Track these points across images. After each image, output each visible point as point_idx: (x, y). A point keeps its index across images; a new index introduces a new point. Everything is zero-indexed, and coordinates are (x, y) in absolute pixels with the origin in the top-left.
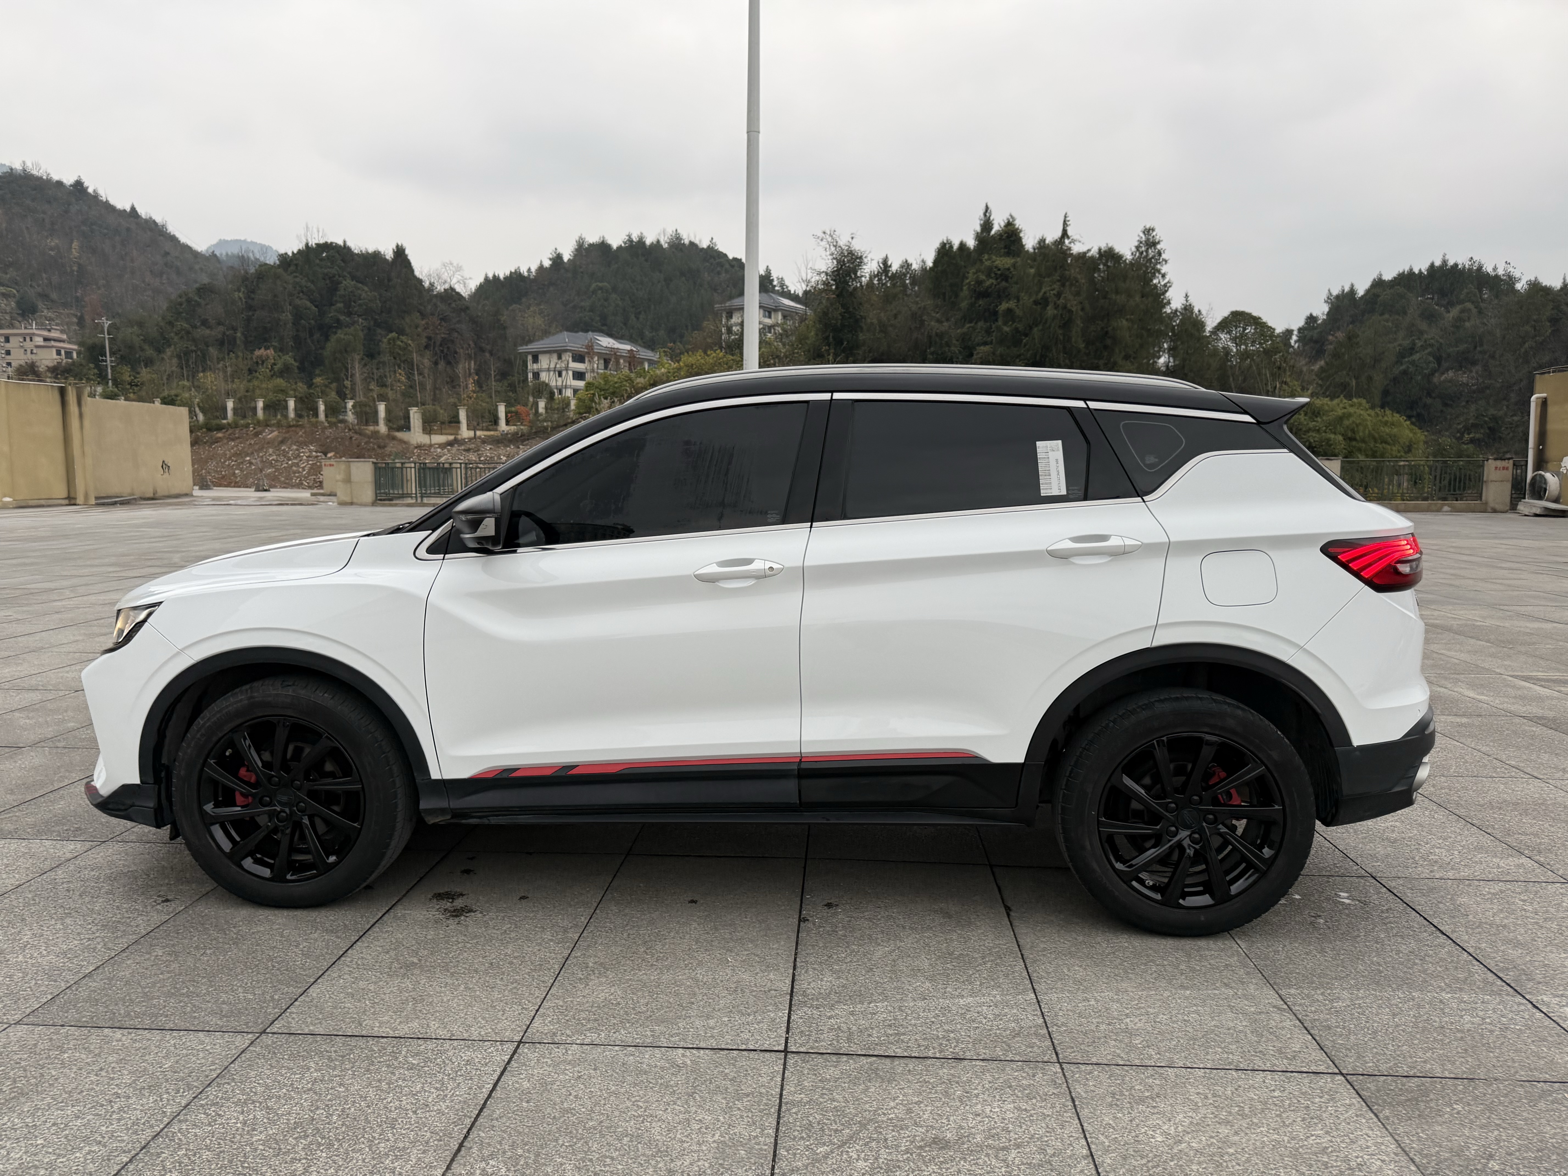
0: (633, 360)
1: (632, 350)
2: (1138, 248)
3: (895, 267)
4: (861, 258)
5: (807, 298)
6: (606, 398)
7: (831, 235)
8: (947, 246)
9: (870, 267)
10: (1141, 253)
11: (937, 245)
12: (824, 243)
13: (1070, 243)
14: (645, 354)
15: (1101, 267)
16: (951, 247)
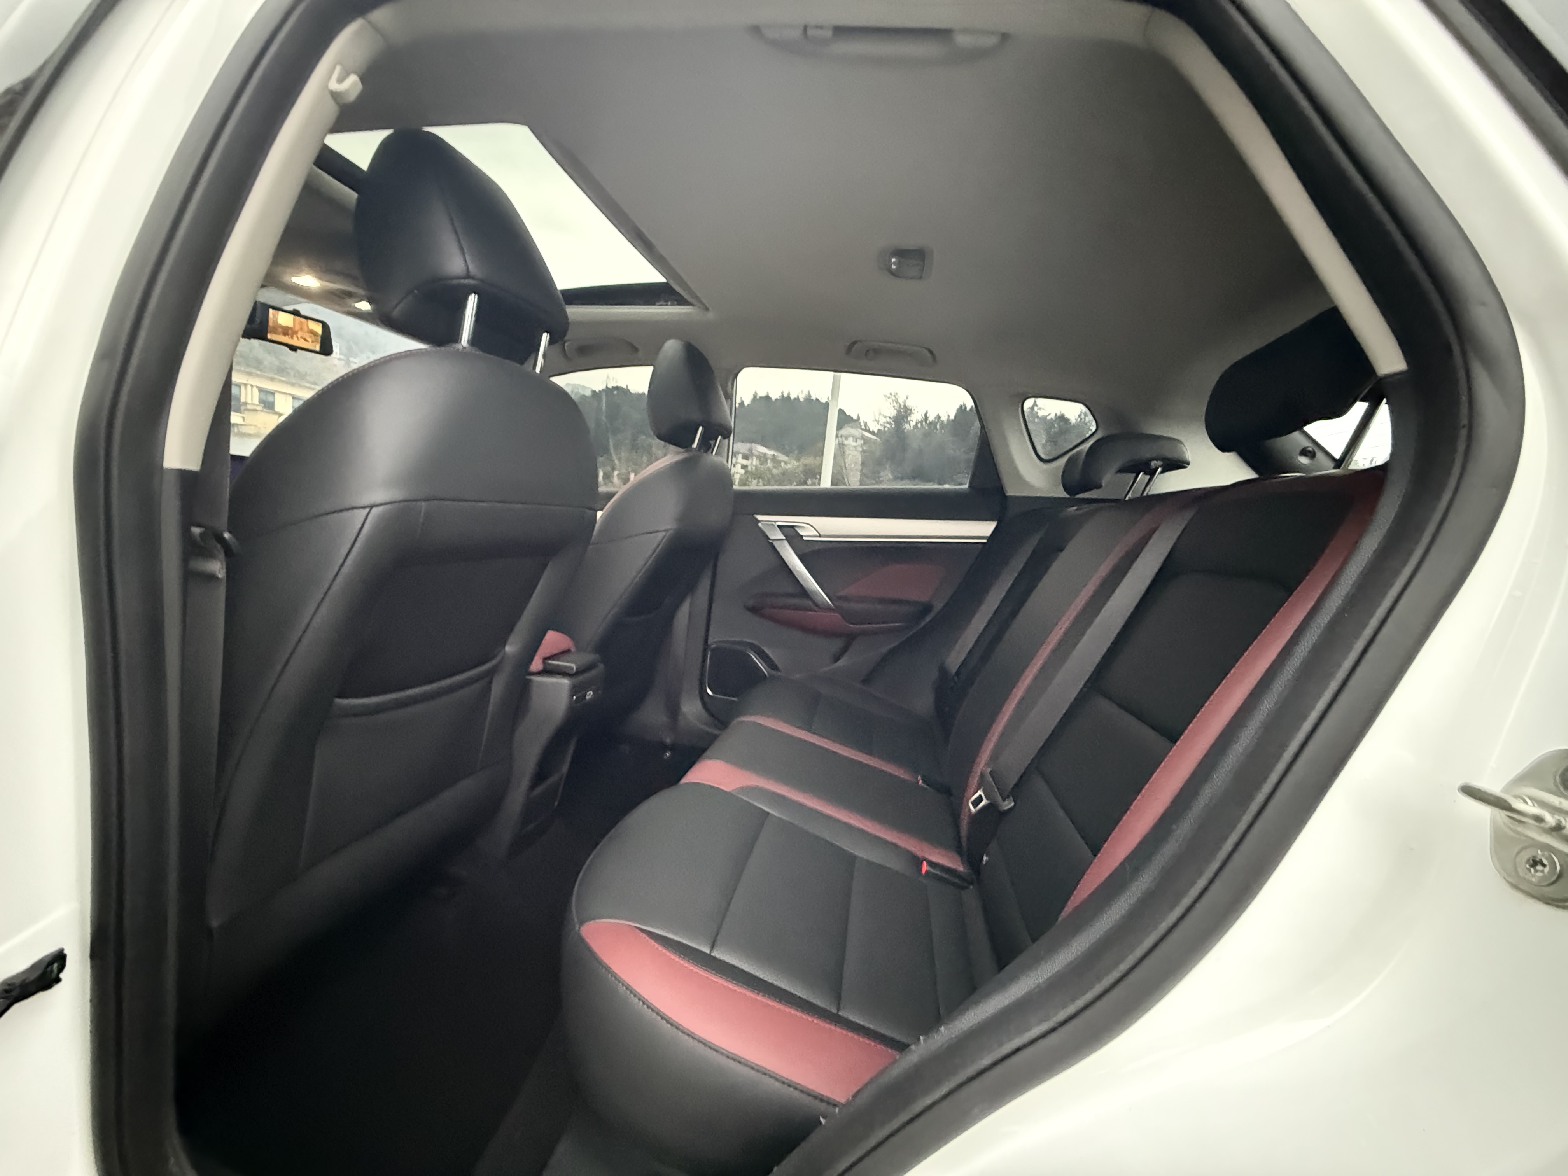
0: (774, 458)
1: (774, 455)
2: (1079, 416)
3: (931, 418)
4: (911, 410)
5: (879, 433)
6: (755, 479)
7: (895, 396)
8: (963, 408)
9: (915, 418)
10: (1081, 419)
11: (958, 406)
12: (890, 400)
13: (1038, 409)
14: (782, 457)
15: (1056, 425)
16: (966, 408)
